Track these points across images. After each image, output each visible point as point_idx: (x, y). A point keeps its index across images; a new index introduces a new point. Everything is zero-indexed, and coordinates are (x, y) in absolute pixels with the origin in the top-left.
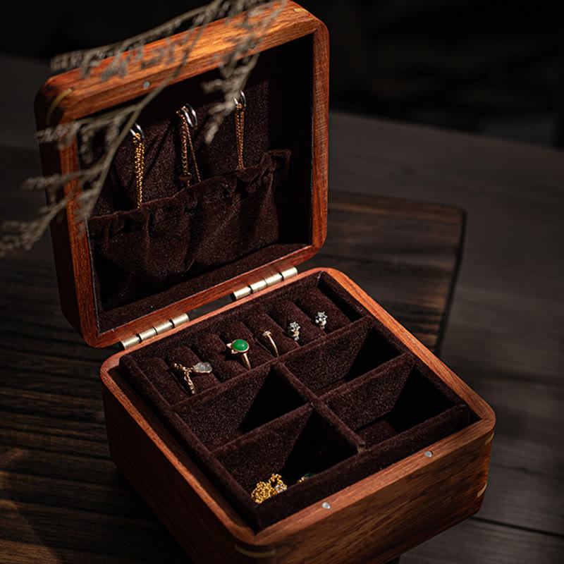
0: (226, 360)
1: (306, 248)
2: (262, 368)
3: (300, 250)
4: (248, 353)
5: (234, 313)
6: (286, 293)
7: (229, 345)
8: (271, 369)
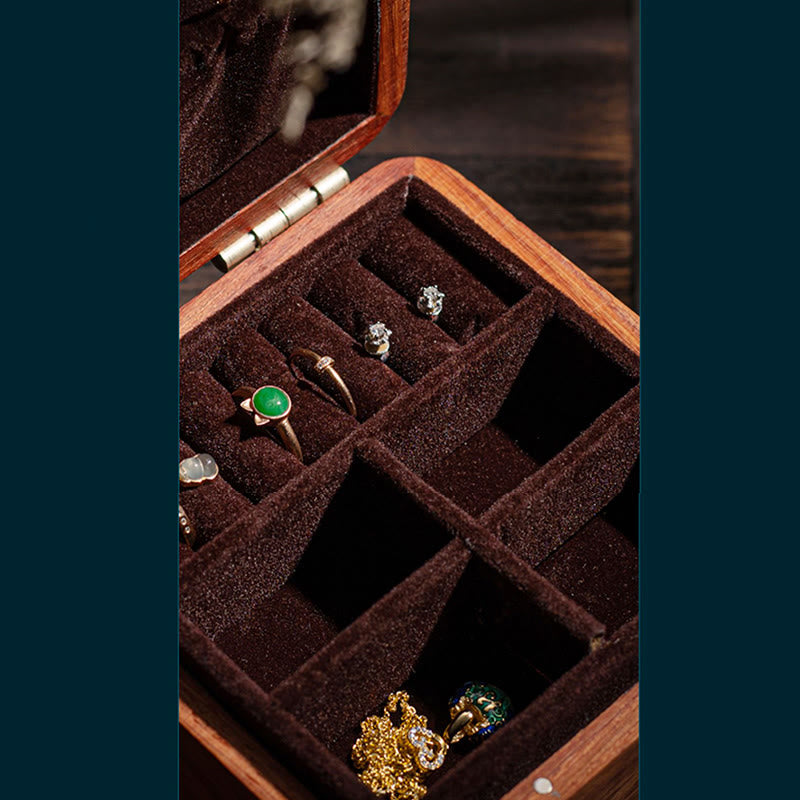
0: (243, 438)
1: (365, 123)
2: (335, 460)
3: (352, 131)
4: (291, 418)
5: (237, 316)
6: (342, 245)
7: (246, 404)
8: (355, 458)
